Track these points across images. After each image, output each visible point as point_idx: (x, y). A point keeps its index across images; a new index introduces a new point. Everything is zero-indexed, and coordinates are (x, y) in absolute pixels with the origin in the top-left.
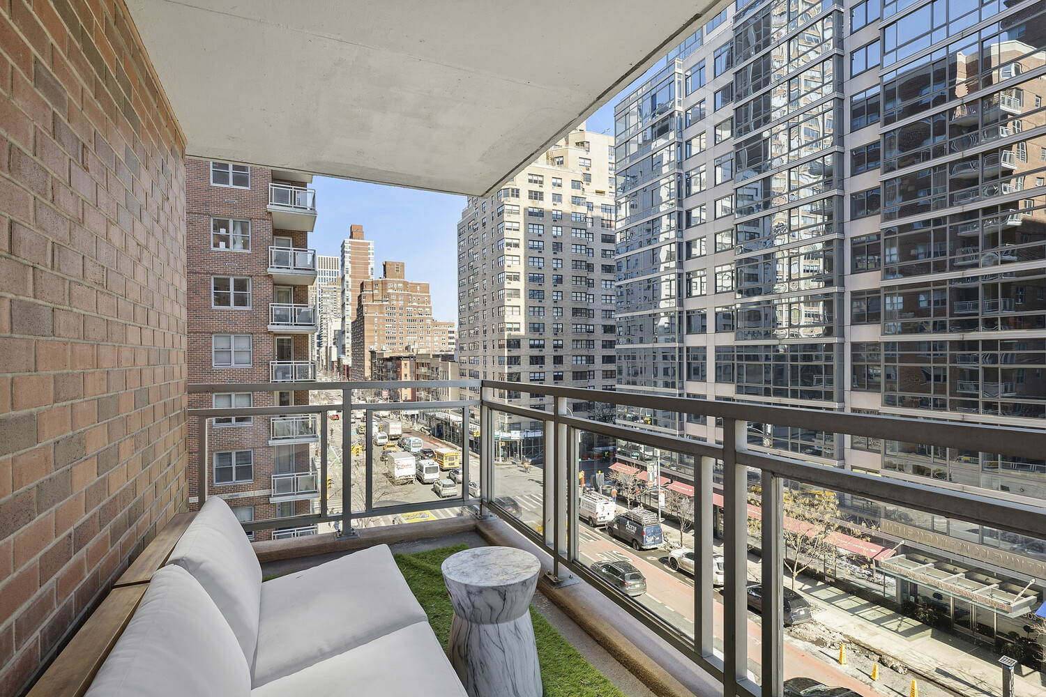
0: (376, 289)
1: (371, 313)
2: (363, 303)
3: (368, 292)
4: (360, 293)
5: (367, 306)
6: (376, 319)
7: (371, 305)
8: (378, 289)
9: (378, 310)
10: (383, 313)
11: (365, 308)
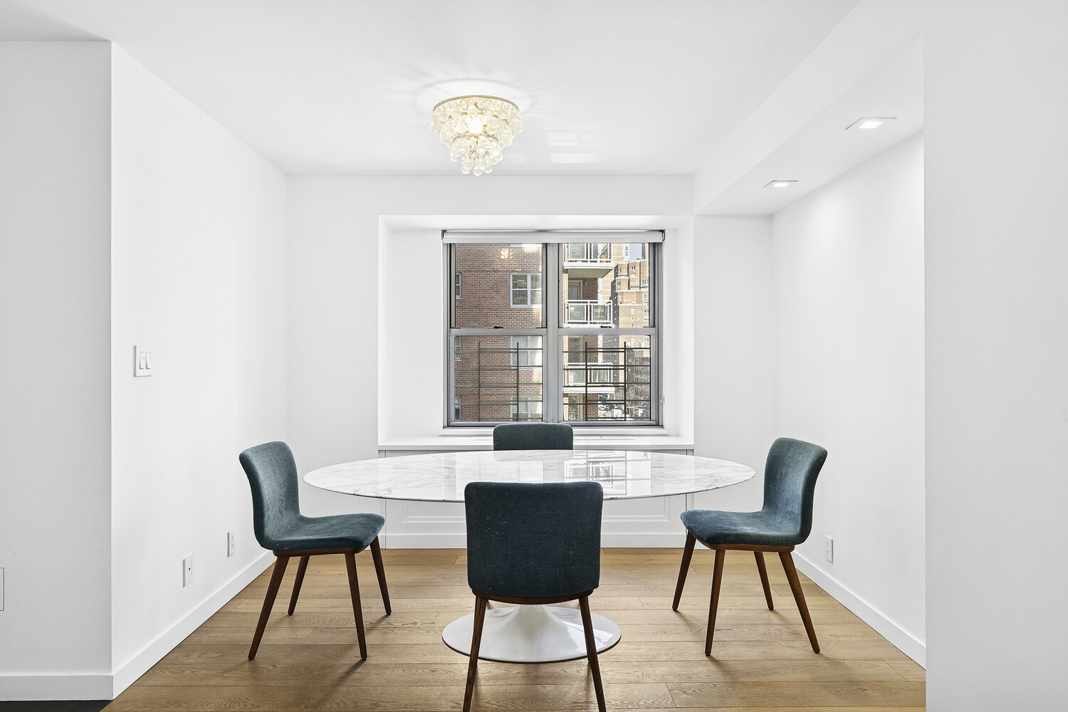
0: (633, 273)
1: (627, 303)
2: (617, 291)
3: (623, 277)
4: (613, 279)
5: (622, 294)
6: (633, 310)
7: (627, 293)
8: (635, 274)
9: (635, 298)
10: (641, 302)
11: (619, 297)
